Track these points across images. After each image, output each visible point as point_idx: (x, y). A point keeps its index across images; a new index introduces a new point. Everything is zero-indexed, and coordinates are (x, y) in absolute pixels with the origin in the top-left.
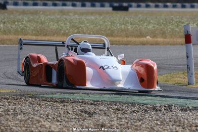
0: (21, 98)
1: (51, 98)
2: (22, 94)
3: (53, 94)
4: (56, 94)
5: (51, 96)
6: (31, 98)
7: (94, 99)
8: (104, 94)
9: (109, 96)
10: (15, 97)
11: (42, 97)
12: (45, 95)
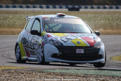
0: (32, 73)
1: (54, 73)
2: (33, 69)
3: (54, 70)
4: (56, 70)
5: (53, 71)
6: (40, 72)
7: (84, 73)
8: (90, 69)
9: (93, 71)
10: (28, 72)
11: (47, 72)
12: (49, 71)
